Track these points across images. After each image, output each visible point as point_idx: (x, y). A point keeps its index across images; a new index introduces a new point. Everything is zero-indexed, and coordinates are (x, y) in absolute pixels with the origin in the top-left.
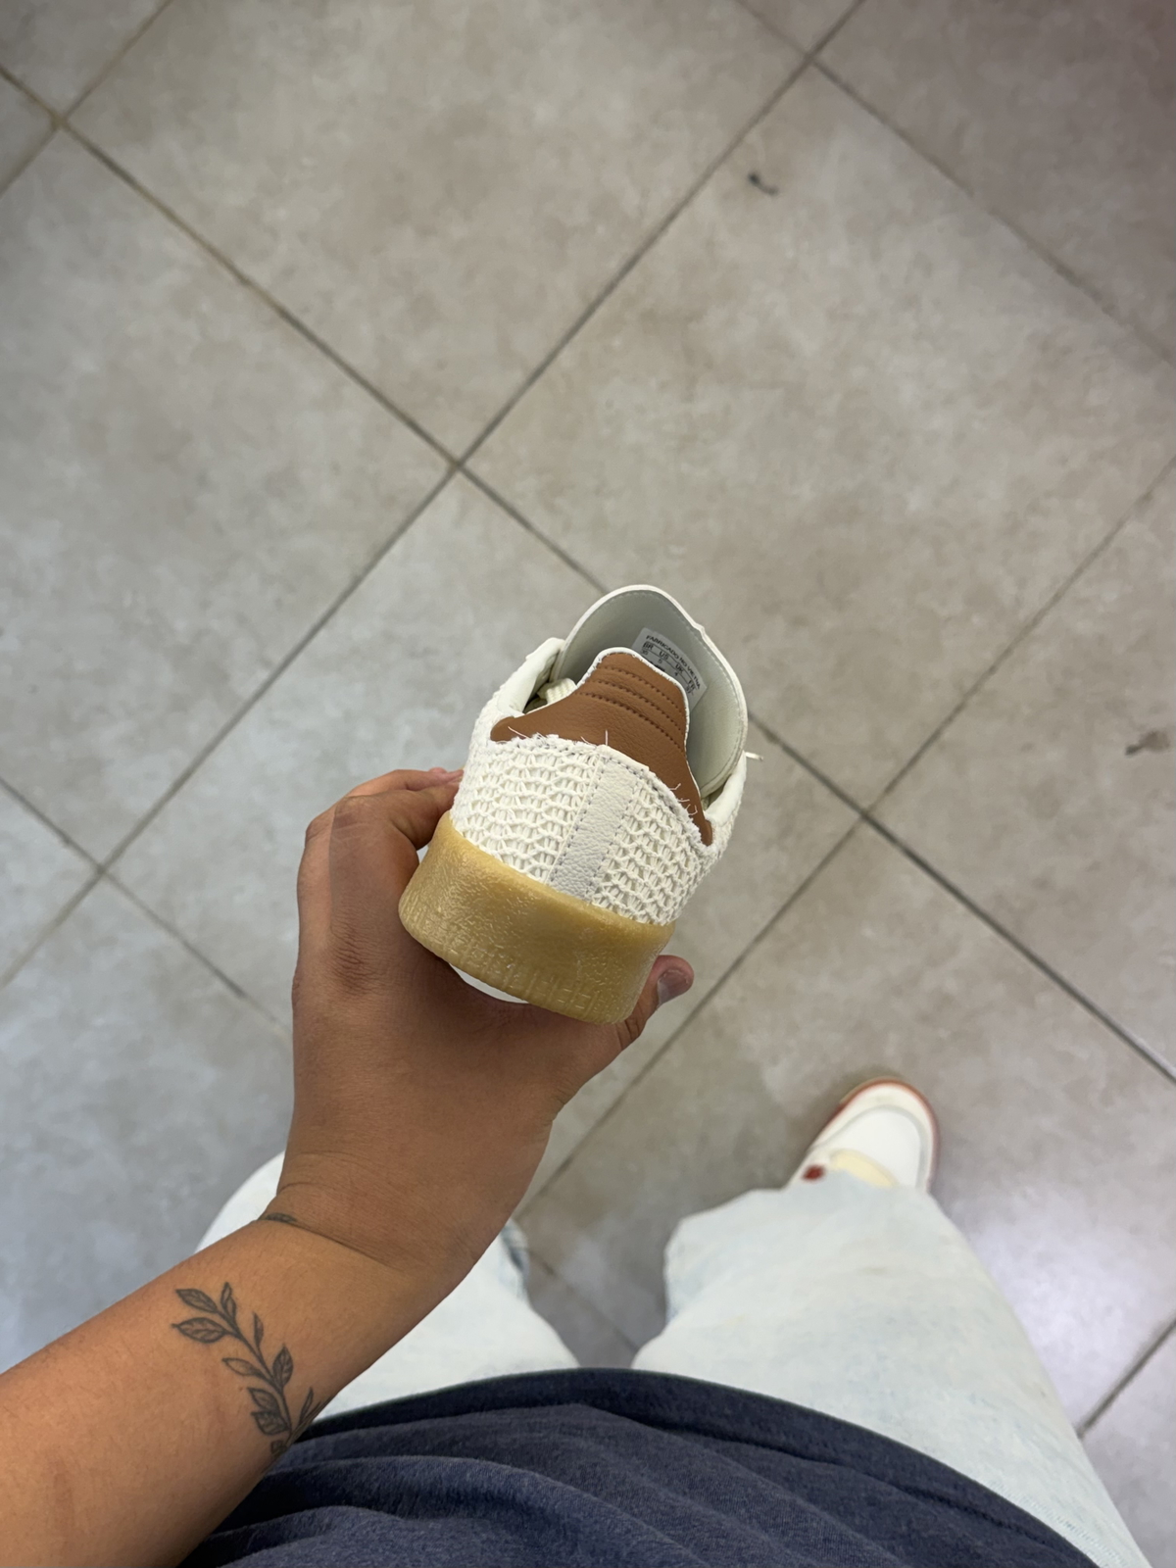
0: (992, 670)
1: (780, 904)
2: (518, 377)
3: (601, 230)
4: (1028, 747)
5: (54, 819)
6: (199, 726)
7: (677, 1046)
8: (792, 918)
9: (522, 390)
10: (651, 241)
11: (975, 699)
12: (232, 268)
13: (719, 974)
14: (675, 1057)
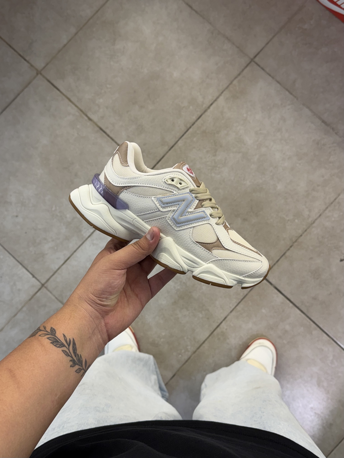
0: (301, 236)
1: (238, 302)
2: (166, 148)
3: (191, 107)
4: (311, 258)
5: (30, 270)
6: (73, 244)
7: (206, 342)
8: (241, 306)
9: (167, 152)
10: (205, 111)
11: (296, 243)
12: (87, 116)
13: (219, 322)
14: (206, 345)
